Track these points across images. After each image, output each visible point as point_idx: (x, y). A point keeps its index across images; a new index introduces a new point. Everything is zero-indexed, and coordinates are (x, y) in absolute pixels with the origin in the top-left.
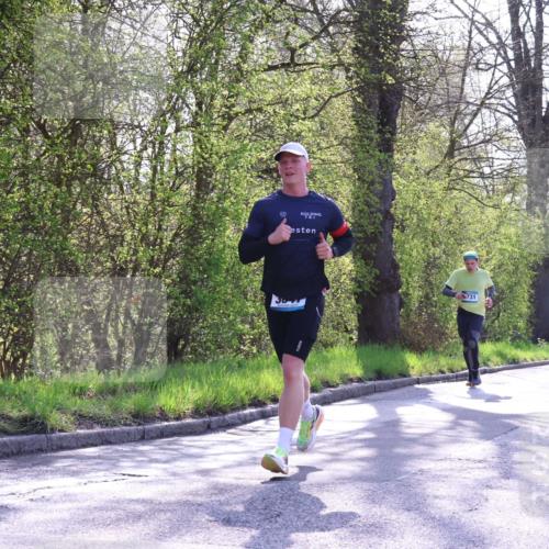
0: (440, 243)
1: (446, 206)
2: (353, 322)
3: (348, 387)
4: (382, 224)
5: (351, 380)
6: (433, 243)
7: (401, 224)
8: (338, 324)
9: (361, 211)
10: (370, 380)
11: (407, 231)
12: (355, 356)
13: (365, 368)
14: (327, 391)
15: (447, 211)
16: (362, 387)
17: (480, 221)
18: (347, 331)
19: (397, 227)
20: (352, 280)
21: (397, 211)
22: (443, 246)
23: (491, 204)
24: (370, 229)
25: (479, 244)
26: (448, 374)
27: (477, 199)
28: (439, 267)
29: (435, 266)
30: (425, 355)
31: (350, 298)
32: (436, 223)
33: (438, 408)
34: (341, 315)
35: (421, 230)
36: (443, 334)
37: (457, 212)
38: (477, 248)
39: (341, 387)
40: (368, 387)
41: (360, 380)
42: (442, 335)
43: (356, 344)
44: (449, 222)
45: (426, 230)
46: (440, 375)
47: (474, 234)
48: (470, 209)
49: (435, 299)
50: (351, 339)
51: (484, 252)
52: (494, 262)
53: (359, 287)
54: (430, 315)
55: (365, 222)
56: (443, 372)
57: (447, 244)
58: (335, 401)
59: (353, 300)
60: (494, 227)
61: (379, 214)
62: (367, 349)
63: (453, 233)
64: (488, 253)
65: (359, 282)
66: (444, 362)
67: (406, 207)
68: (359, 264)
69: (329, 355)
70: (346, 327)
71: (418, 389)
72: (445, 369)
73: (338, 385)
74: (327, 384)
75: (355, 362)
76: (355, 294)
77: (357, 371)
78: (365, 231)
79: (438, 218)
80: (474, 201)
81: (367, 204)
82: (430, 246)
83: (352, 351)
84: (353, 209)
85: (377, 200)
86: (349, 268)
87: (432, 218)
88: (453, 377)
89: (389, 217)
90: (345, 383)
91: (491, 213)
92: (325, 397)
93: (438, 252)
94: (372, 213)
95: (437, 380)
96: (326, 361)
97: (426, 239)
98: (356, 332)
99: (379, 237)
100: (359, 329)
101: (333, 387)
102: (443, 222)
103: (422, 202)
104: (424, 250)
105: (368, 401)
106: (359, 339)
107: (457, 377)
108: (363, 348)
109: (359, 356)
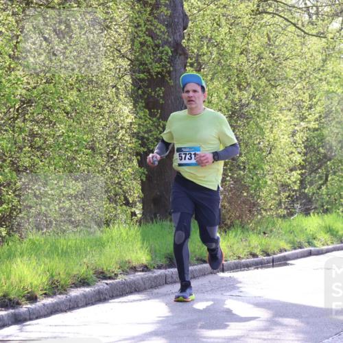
0: (249, 85)
1: (255, 36)
2: (136, 192)
3: (131, 277)
4: (171, 61)
5: (134, 269)
6: (239, 85)
7: (197, 60)
8: (116, 195)
9: (142, 44)
10: (160, 267)
11: (205, 70)
12: (140, 238)
13: (152, 252)
14: (102, 285)
15: (257, 42)
16: (149, 279)
17: (301, 55)
18: (127, 203)
19: (192, 65)
20: (133, 135)
21: (191, 43)
22: (252, 89)
23: (314, 32)
24: (156, 68)
25: (299, 86)
26: (262, 258)
27: (294, 25)
28: (248, 118)
29: (242, 116)
30: (231, 234)
31: (130, 160)
32: (243, 59)
33: (249, 303)
34: (119, 183)
35: (223, 69)
36: (255, 205)
37: (270, 43)
38: (296, 91)
39: (120, 279)
40: (156, 277)
41: (145, 268)
42: (253, 206)
43: (140, 222)
44: (260, 57)
45: (229, 68)
46: (252, 260)
47: (292, 73)
48: (288, 40)
49: (243, 159)
50: (134, 214)
51: (307, 96)
52: (319, 109)
53: (143, 145)
54: (237, 181)
55: (148, 58)
56: (254, 255)
57: (257, 86)
58: (113, 297)
59: (135, 163)
60: (318, 64)
61: (166, 48)
62: (154, 227)
63: (264, 72)
64: (311, 97)
65: (142, 138)
66: (256, 242)
67: (201, 38)
68: (141, 114)
69: (105, 237)
70: (126, 199)
71: (222, 278)
72: (257, 251)
73: (116, 275)
74: (102, 275)
75: (139, 245)
76: (138, 154)
77: (143, 257)
78: (148, 71)
79: (244, 52)
80: (292, 28)
81: (151, 34)
82: (236, 89)
83: (135, 230)
84: (133, 41)
85: (163, 28)
86: (129, 120)
87: (237, 51)
88: (268, 262)
89: (179, 51)
90: (125, 272)
91: (315, 44)
92: (99, 292)
93: (245, 96)
94: (157, 46)
95: (247, 266)
96: (100, 244)
97: (229, 80)
98: (140, 205)
99: (168, 79)
100: (144, 201)
101: (110, 278)
102: (253, 57)
103: (224, 30)
104: (227, 94)
105: (157, 296)
106: (143, 214)
107: (273, 261)
108: (150, 225)
109: (145, 238)
